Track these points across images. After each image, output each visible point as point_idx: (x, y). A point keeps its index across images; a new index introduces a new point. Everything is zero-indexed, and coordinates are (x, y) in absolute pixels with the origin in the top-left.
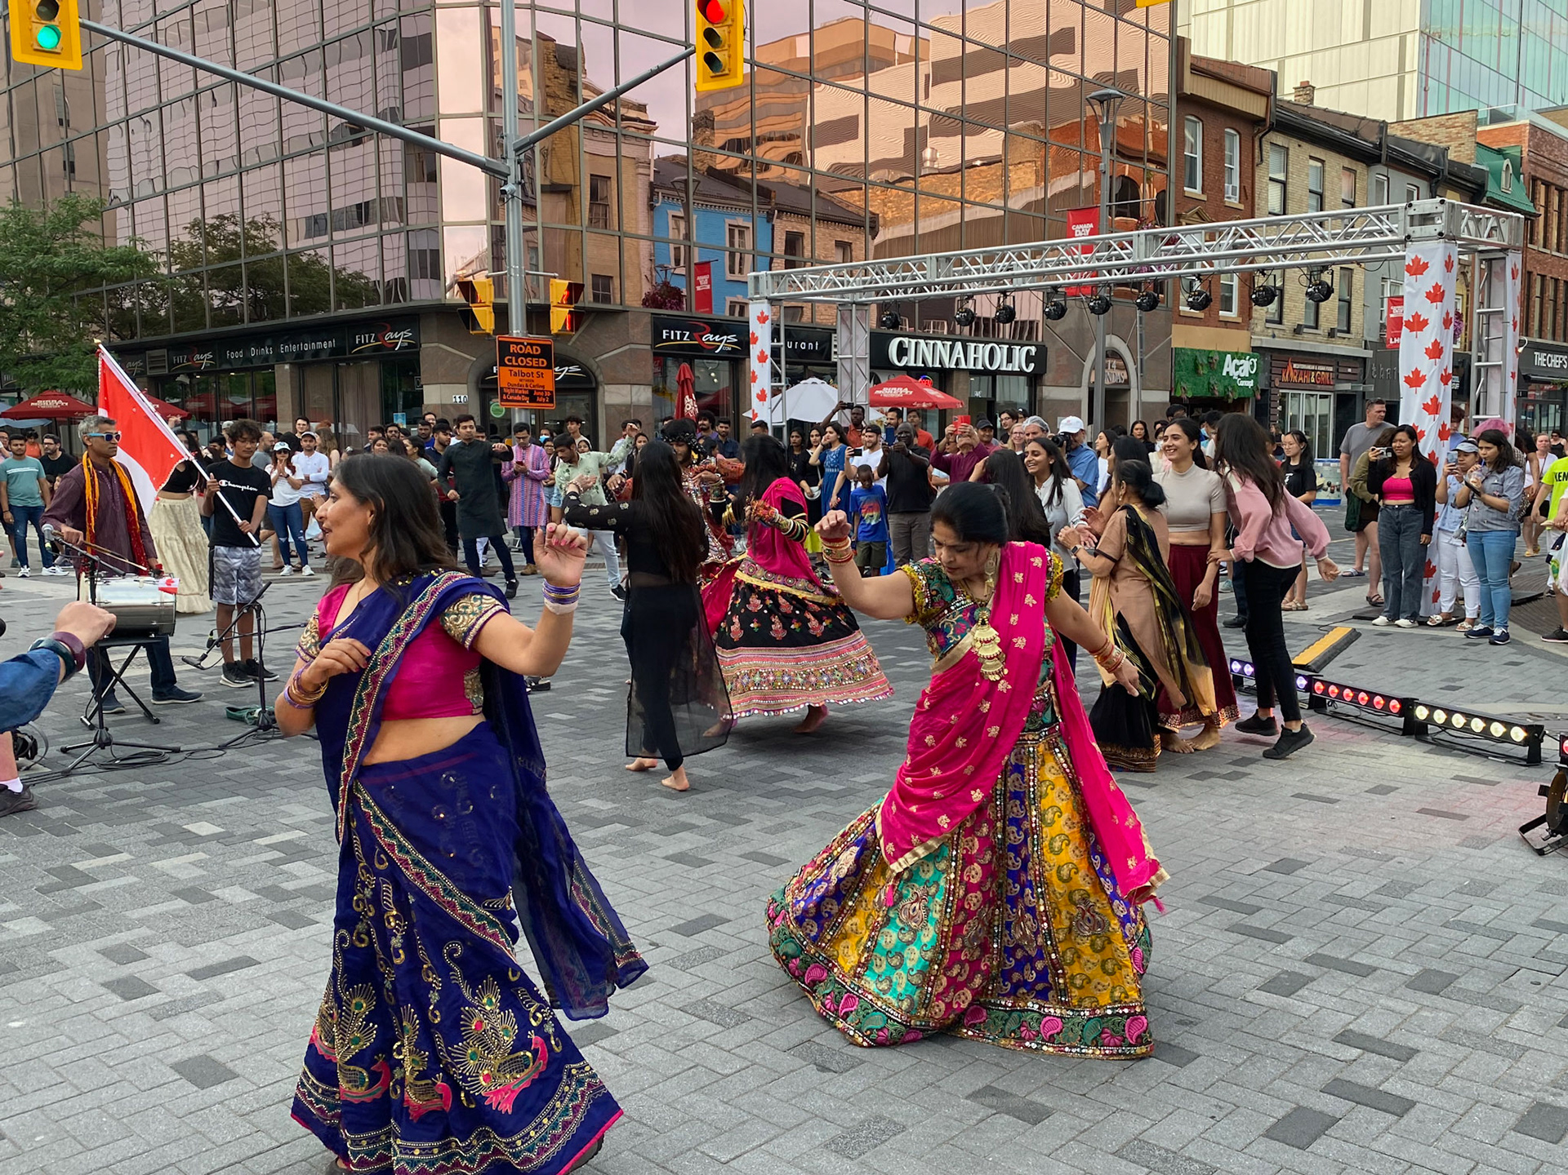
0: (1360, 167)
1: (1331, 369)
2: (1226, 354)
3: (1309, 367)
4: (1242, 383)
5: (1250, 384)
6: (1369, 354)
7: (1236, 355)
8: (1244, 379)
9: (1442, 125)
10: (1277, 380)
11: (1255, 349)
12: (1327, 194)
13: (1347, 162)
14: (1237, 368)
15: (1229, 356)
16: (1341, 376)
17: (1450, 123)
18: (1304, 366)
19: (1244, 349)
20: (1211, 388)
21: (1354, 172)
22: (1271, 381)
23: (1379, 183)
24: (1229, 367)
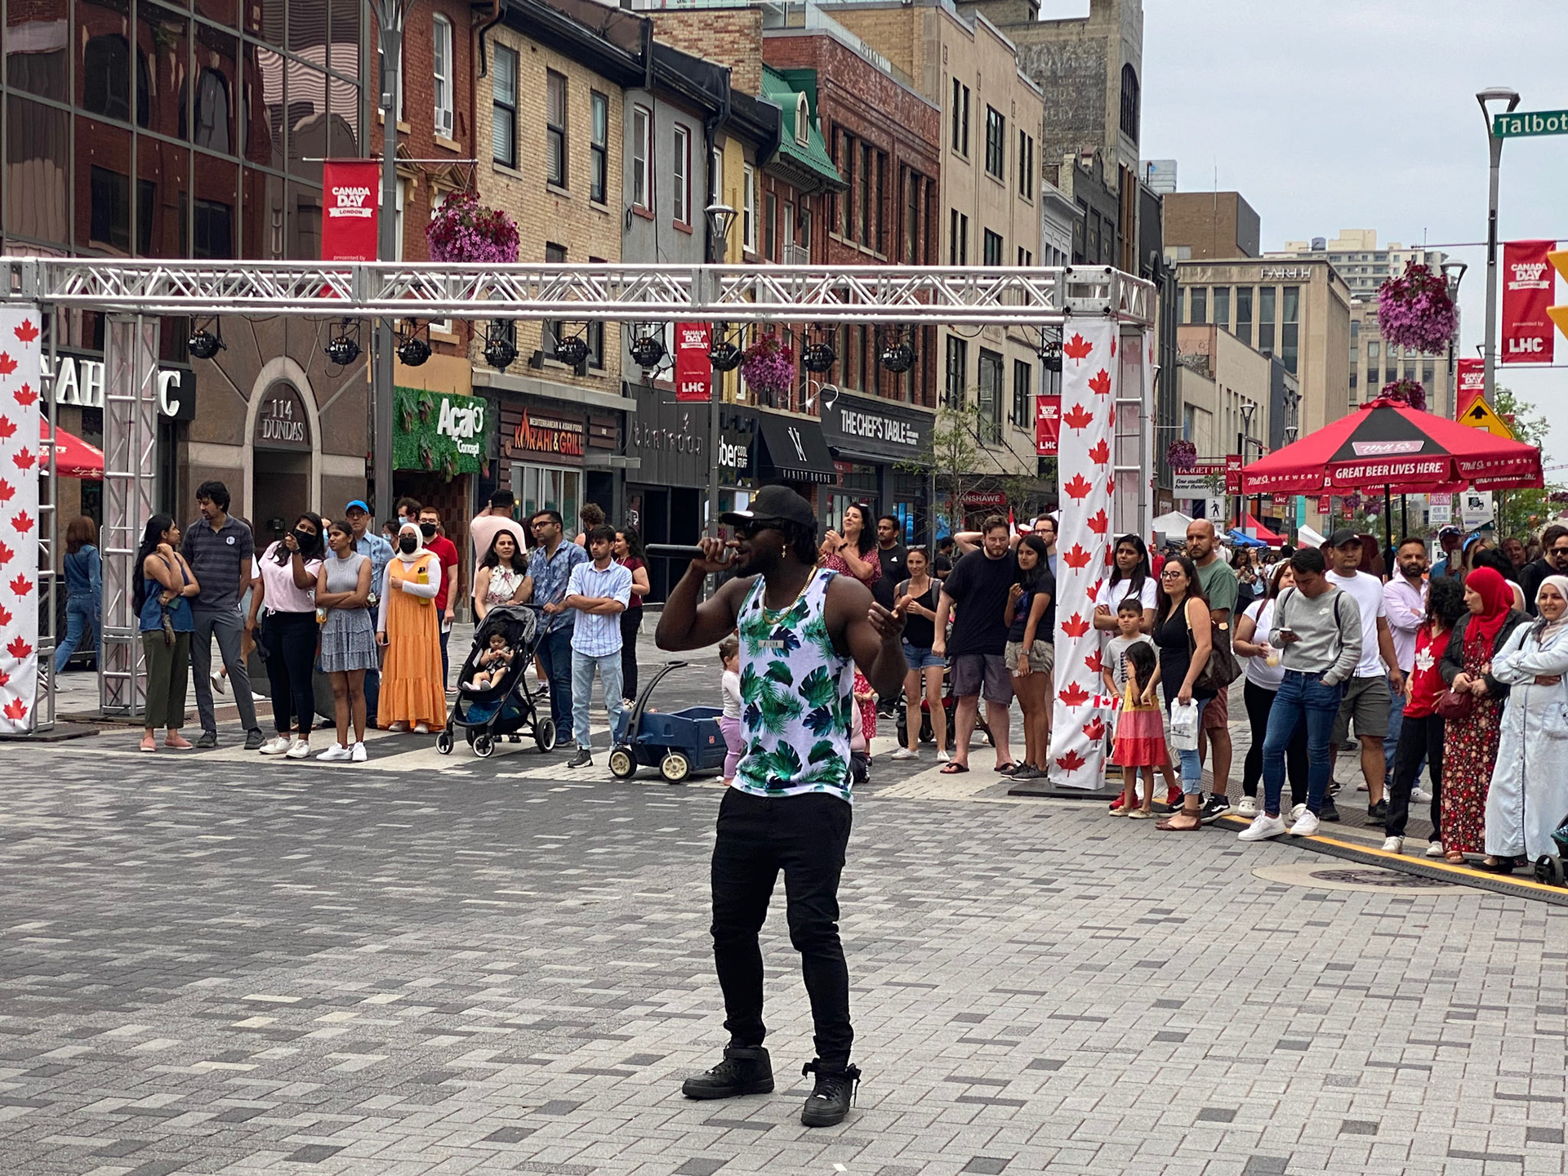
0: (613, 92)
1: (579, 428)
2: (438, 397)
3: (550, 424)
4: (465, 449)
5: (474, 449)
6: (630, 405)
7: (457, 401)
8: (466, 440)
9: (708, 26)
10: (508, 445)
11: (478, 390)
12: (572, 133)
13: (596, 82)
14: (457, 420)
15: (446, 401)
16: (593, 441)
17: (720, 24)
18: (544, 423)
19: (464, 390)
20: (423, 458)
21: (605, 99)
22: (500, 445)
23: (639, 118)
24: (446, 417)
